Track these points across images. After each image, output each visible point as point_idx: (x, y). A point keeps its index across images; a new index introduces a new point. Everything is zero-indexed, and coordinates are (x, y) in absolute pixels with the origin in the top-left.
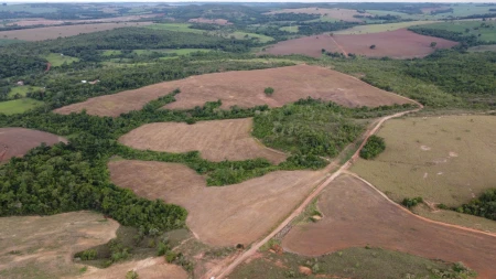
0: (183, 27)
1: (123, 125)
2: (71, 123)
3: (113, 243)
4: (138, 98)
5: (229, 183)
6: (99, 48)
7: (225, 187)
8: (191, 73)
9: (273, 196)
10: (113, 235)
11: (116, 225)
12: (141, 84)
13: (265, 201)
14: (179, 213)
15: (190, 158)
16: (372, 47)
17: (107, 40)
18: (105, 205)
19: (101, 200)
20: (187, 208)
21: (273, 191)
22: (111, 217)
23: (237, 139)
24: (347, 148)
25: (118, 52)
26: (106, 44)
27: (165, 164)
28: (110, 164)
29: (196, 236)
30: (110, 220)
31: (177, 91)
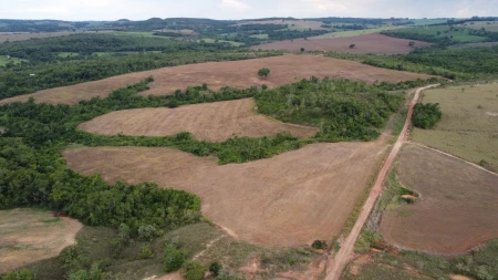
0: (148, 34)
1: (83, 112)
2: (13, 112)
3: (70, 253)
4: (102, 88)
5: (255, 158)
6: (53, 50)
7: (249, 164)
8: (164, 65)
9: (327, 171)
10: (70, 241)
11: (77, 226)
12: (106, 75)
13: (320, 178)
14: (186, 201)
15: (181, 141)
16: (352, 46)
17: (62, 43)
18: (56, 195)
19: (49, 188)
20: (198, 193)
21: (326, 165)
22: (66, 214)
23: (238, 118)
24: (392, 117)
25: (75, 54)
26: (61, 47)
27: (145, 149)
28: (67, 152)
29: (231, 232)
30: (66, 219)
31: (150, 80)
